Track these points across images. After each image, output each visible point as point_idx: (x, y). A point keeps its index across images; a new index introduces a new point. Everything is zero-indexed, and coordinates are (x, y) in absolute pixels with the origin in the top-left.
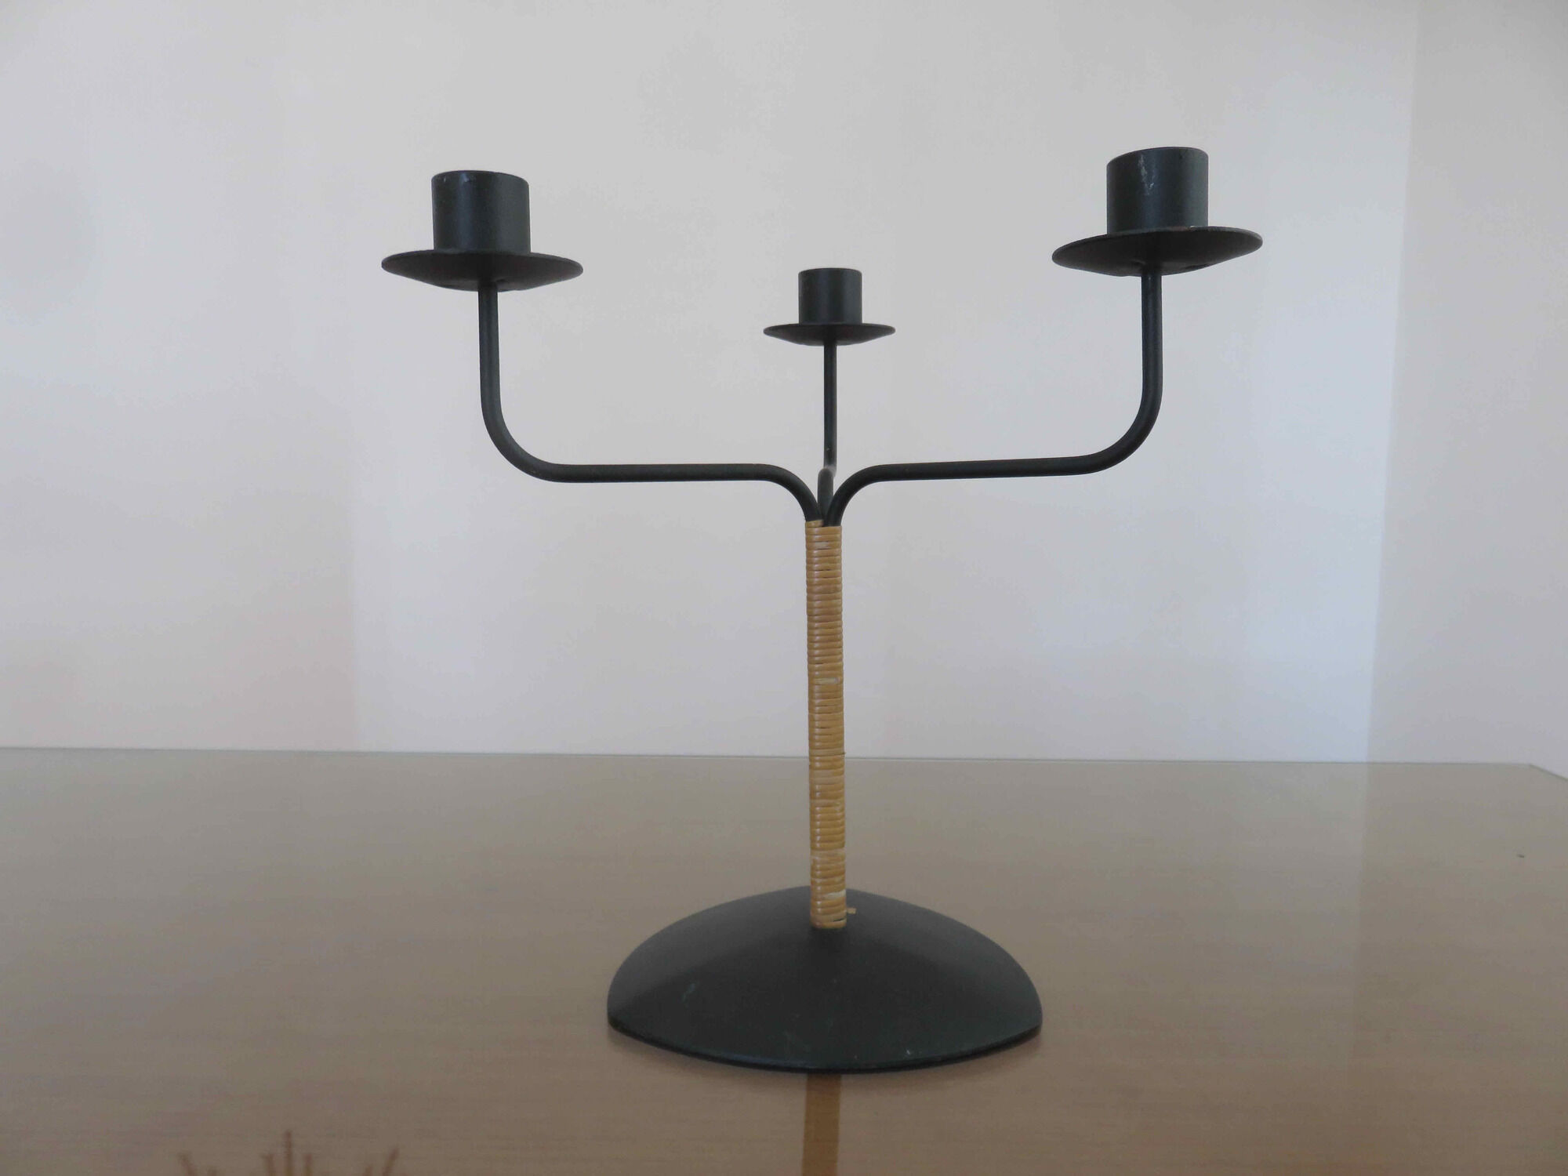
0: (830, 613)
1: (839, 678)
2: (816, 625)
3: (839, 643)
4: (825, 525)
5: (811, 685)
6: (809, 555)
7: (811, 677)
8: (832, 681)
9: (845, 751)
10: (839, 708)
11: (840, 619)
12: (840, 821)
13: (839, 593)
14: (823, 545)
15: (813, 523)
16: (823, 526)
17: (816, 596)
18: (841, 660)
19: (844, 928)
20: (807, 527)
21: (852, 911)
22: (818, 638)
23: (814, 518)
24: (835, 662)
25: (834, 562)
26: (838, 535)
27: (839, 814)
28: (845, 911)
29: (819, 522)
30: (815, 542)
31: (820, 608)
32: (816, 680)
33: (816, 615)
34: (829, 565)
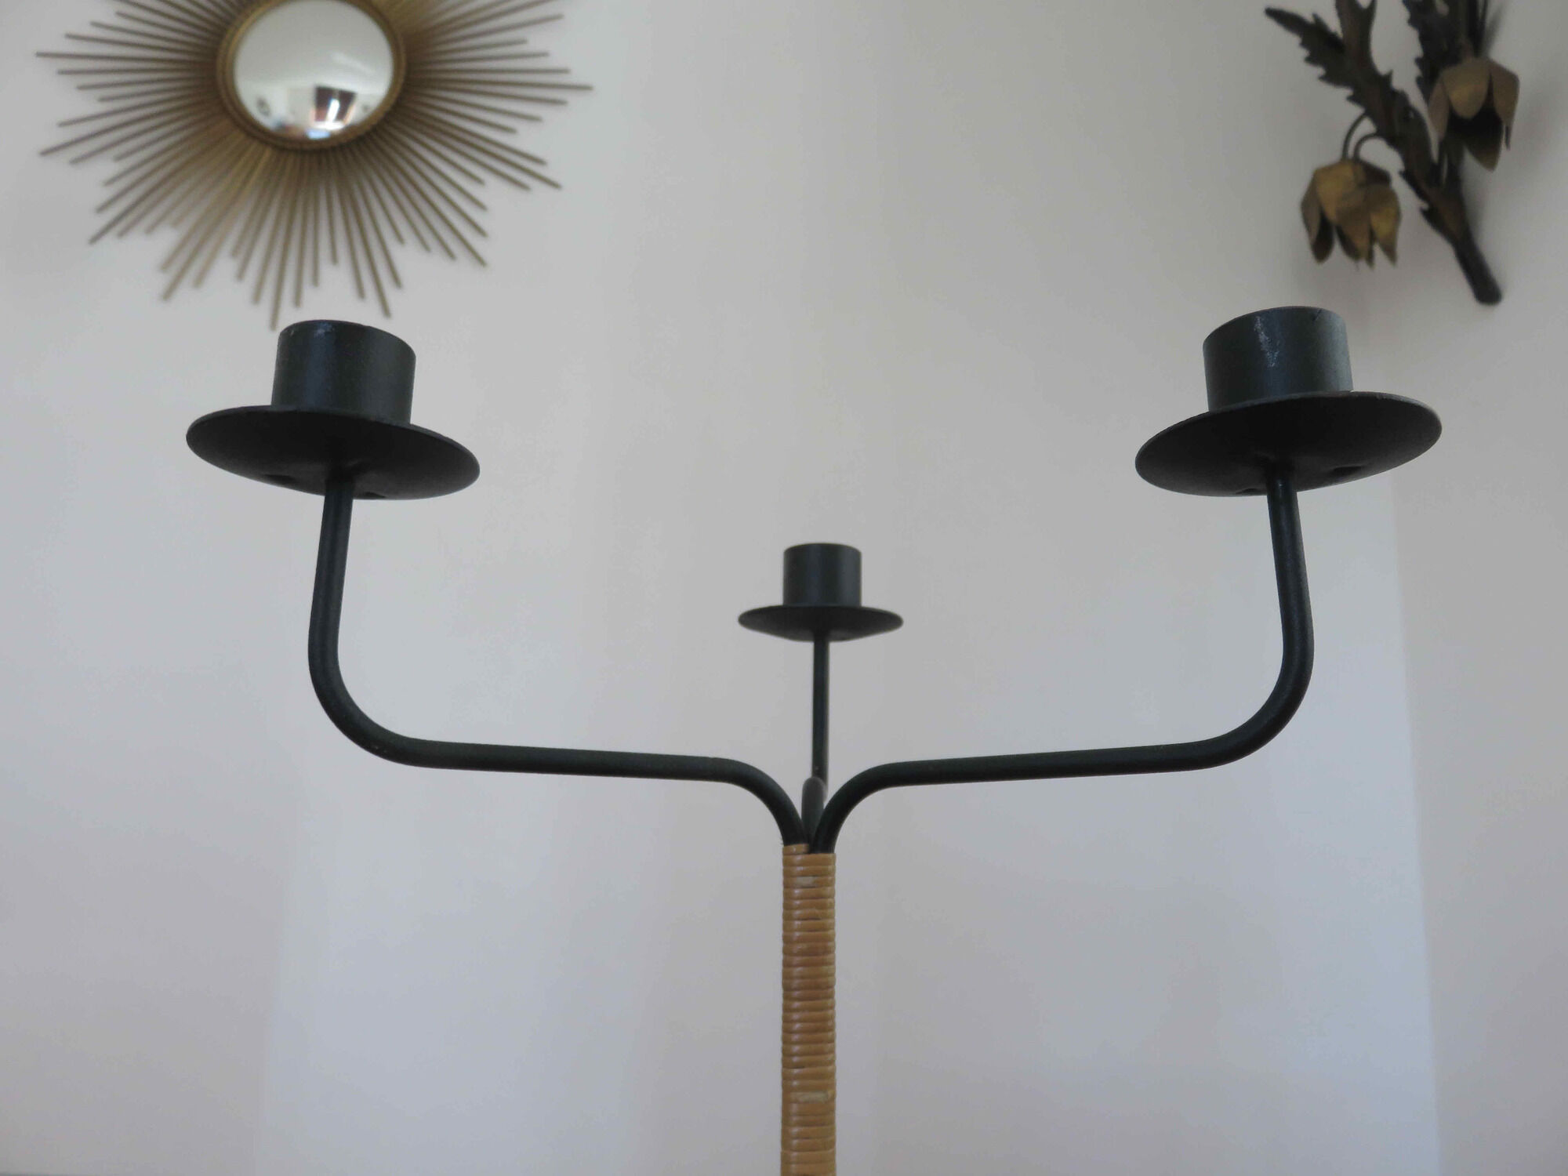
0: (818, 987)
1: (829, 1092)
2: (796, 1004)
4: (812, 850)
5: (786, 1102)
6: (787, 896)
7: (787, 1090)
8: (818, 1096)
13: (831, 955)
14: (809, 880)
15: (794, 848)
16: (809, 853)
18: (832, 1062)
20: (786, 853)
22: (798, 1026)
23: (797, 842)
24: (823, 1065)
25: (823, 907)
26: (830, 867)
29: (802, 847)
30: (797, 876)
31: (802, 977)
32: (793, 1096)
33: (796, 989)
34: (817, 911)
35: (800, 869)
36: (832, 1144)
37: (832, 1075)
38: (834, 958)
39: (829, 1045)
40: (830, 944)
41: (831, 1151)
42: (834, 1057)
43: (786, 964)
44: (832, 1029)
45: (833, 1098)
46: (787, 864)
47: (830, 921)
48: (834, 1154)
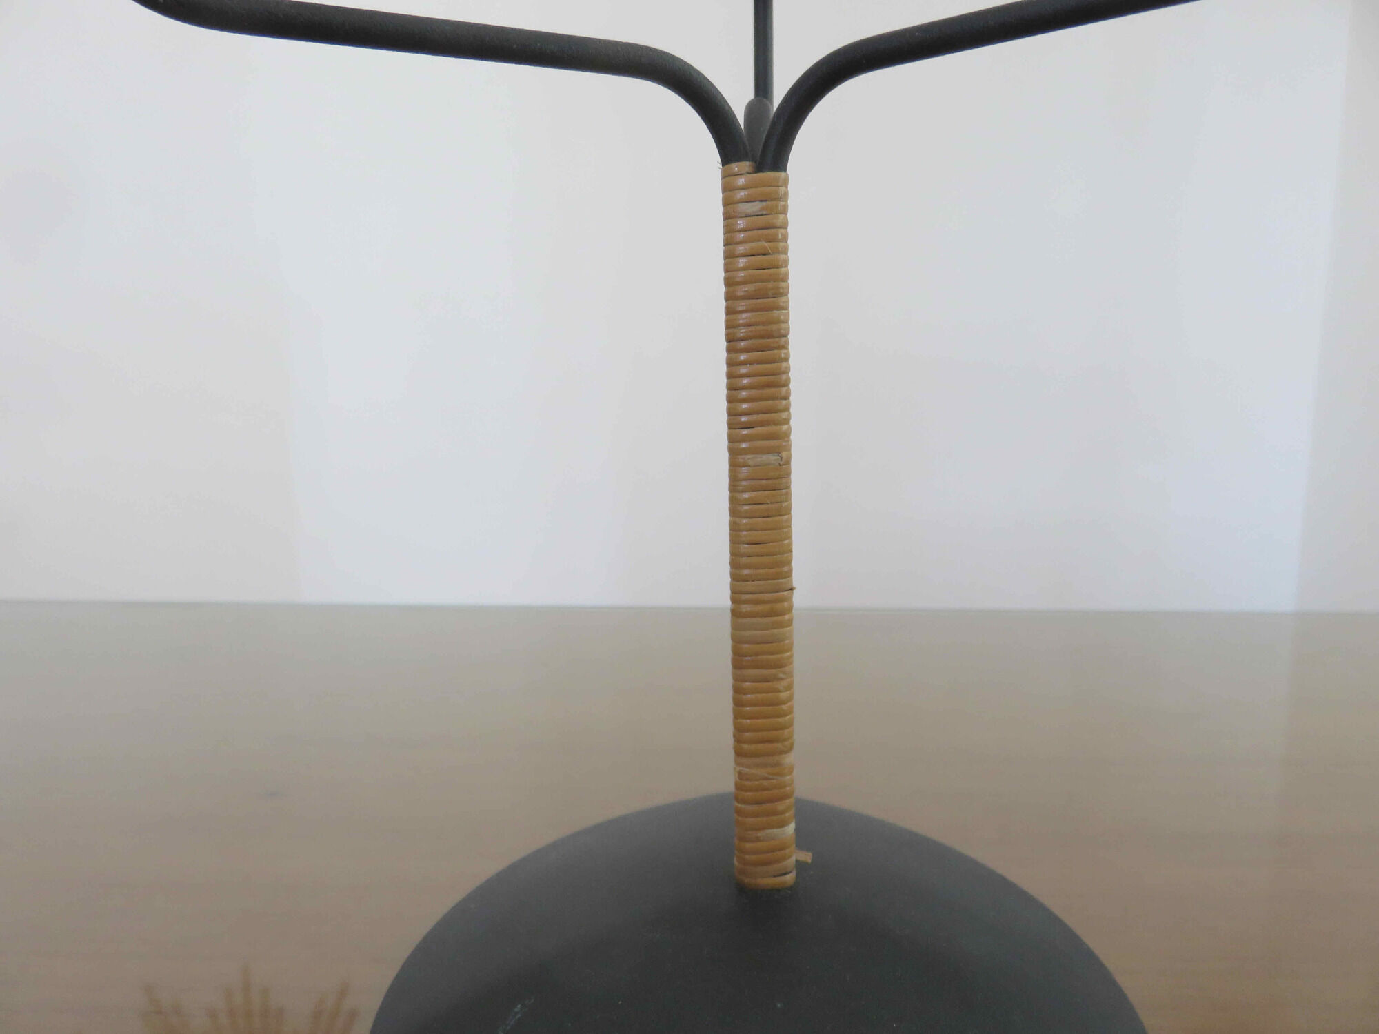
0: (770, 336)
1: (784, 454)
2: (743, 357)
3: (784, 389)
4: (759, 168)
5: (734, 465)
6: (729, 230)
7: (734, 452)
8: (773, 458)
9: (795, 584)
10: (782, 510)
11: (785, 347)
12: (784, 707)
13: (783, 299)
14: (754, 207)
15: (735, 167)
16: (756, 172)
17: (741, 305)
18: (787, 421)
19: (791, 888)
20: (726, 176)
21: (806, 857)
22: (745, 381)
23: (739, 159)
24: (775, 424)
25: (773, 239)
26: (782, 189)
27: (784, 695)
28: (793, 859)
29: (745, 165)
30: (738, 203)
31: (749, 325)
32: (740, 459)
33: (742, 339)
34: (766, 244)
35: (742, 193)
36: (788, 511)
37: (787, 435)
38: (788, 302)
39: (784, 402)
40: (783, 284)
41: (786, 517)
42: (789, 415)
43: (729, 311)
44: (786, 384)
45: (788, 462)
46: (728, 189)
47: (782, 257)
48: (789, 520)
